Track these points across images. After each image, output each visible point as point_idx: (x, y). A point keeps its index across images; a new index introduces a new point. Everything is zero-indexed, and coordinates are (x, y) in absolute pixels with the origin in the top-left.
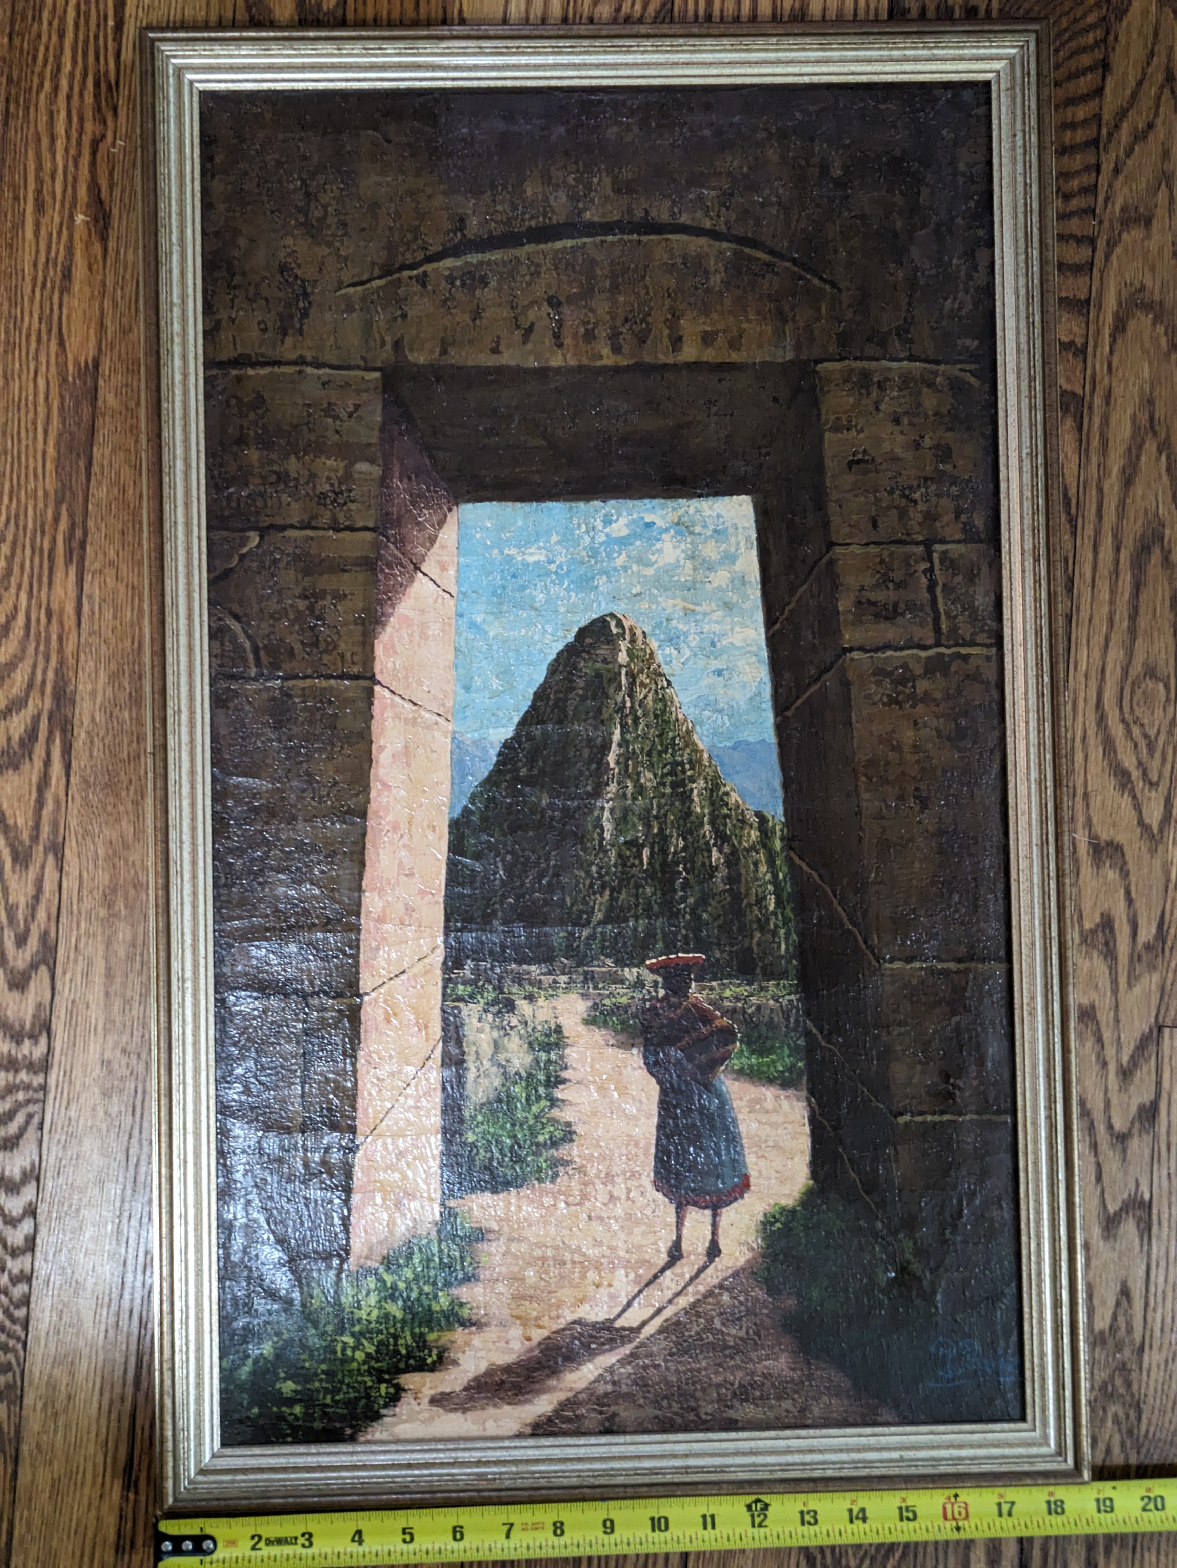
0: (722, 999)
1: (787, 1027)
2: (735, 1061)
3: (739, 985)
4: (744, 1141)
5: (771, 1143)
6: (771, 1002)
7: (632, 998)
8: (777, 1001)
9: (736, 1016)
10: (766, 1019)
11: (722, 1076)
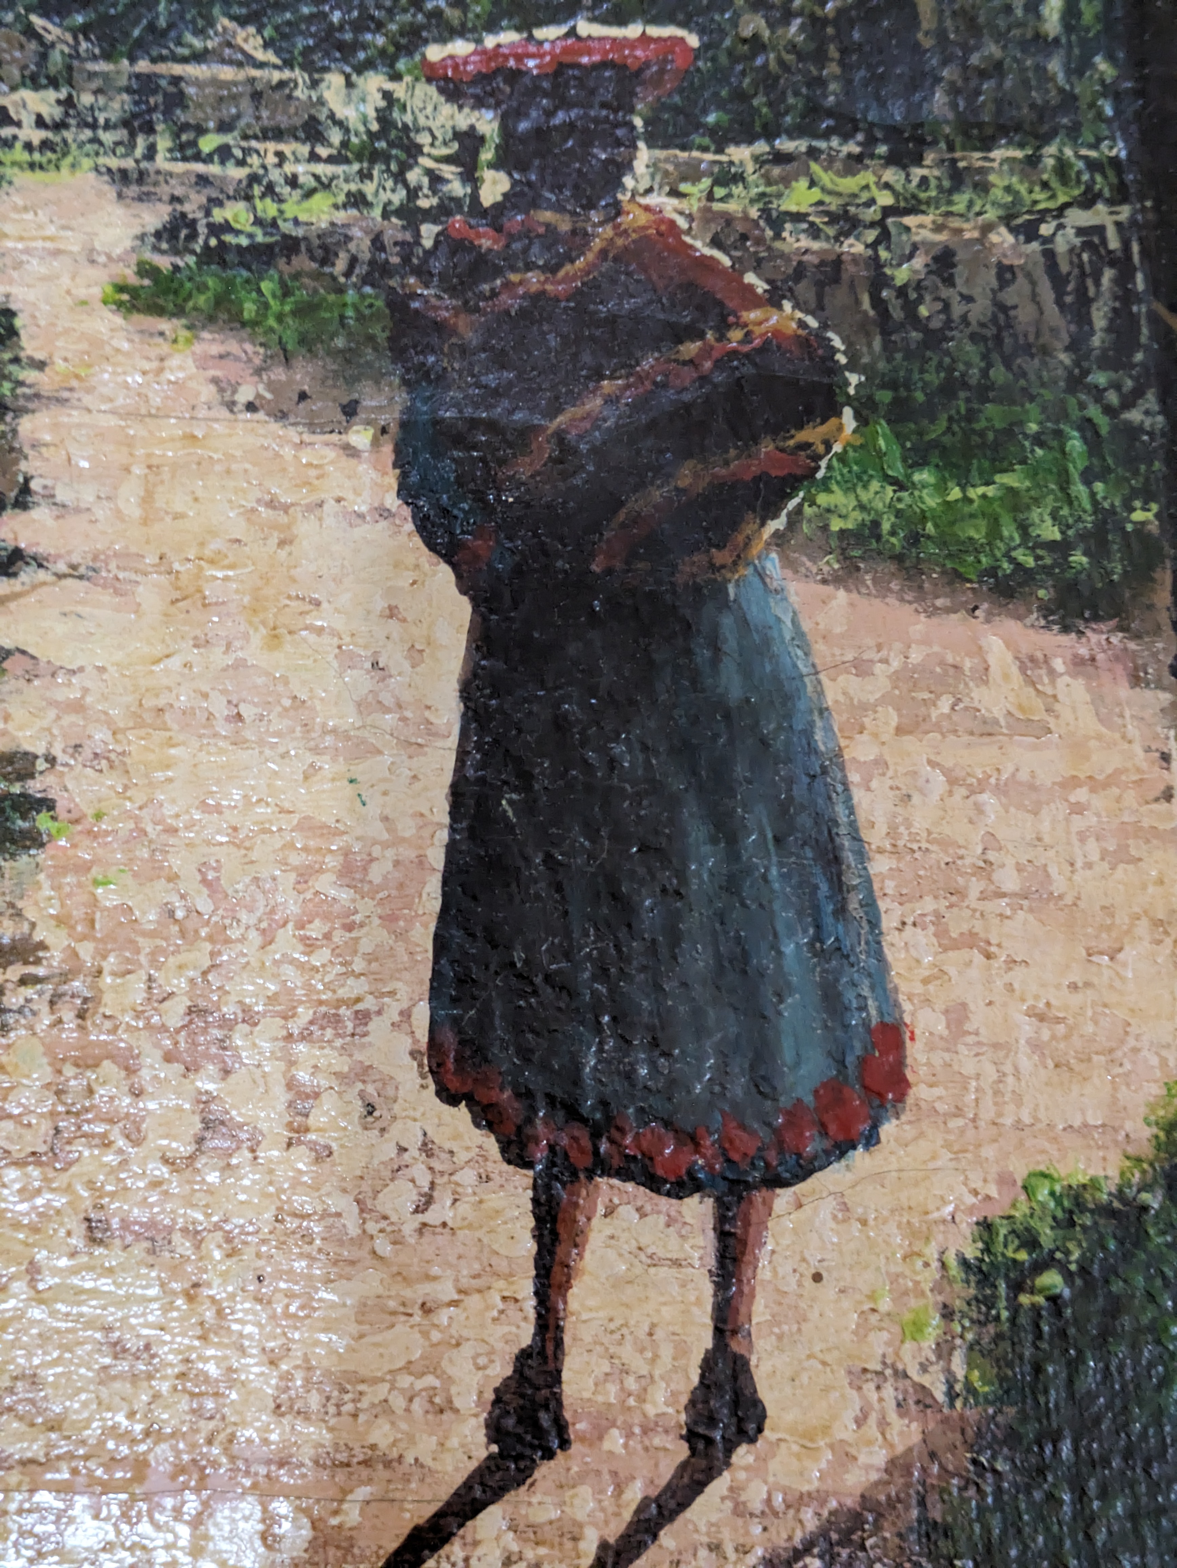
0: (776, 221)
1: (1075, 346)
2: (836, 498)
3: (854, 163)
4: (879, 866)
5: (1009, 881)
6: (1002, 238)
7: (358, 200)
8: (1029, 232)
9: (838, 297)
10: (981, 309)
11: (773, 564)
